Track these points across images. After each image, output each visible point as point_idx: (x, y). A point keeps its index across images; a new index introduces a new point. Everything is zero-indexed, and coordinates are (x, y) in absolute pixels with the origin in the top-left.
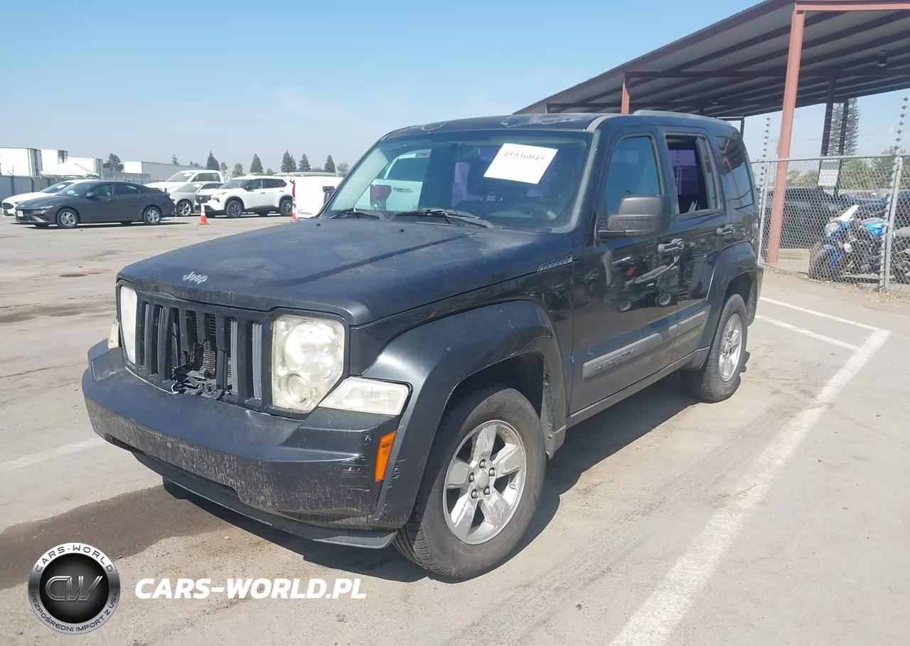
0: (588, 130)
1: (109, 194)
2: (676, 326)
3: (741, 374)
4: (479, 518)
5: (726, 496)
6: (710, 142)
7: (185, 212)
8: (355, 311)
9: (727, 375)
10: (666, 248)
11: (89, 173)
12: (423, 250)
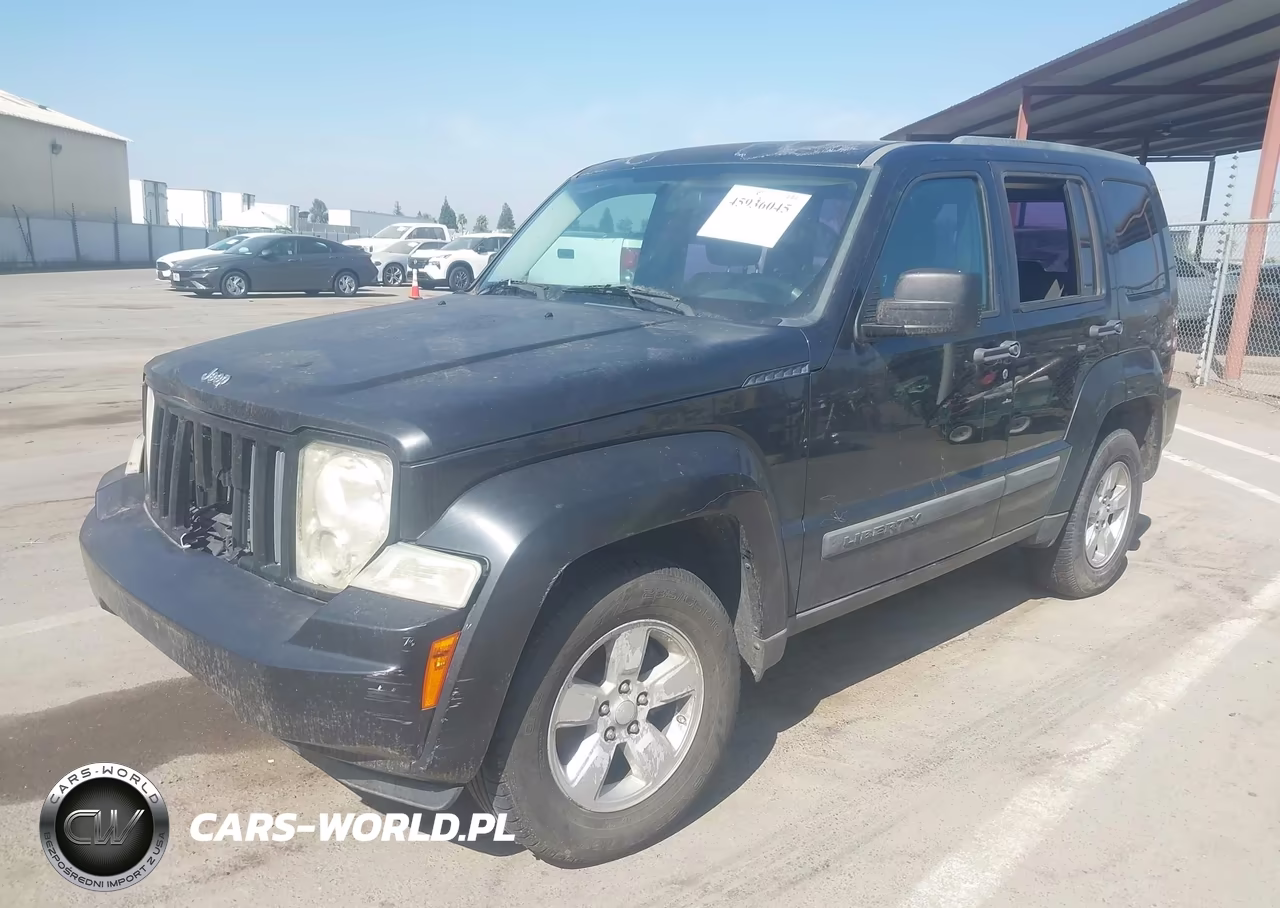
0: (864, 165)
1: (290, 252)
2: (1003, 478)
3: (1129, 554)
4: (619, 768)
5: (1053, 756)
6: (1090, 189)
7: (395, 281)
8: (412, 441)
9: (1102, 557)
10: (986, 355)
11: (279, 225)
12: (561, 347)
